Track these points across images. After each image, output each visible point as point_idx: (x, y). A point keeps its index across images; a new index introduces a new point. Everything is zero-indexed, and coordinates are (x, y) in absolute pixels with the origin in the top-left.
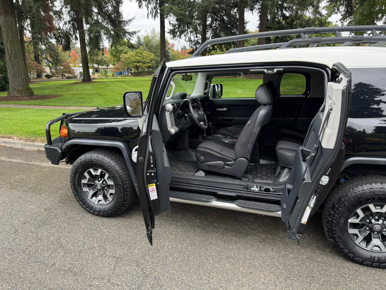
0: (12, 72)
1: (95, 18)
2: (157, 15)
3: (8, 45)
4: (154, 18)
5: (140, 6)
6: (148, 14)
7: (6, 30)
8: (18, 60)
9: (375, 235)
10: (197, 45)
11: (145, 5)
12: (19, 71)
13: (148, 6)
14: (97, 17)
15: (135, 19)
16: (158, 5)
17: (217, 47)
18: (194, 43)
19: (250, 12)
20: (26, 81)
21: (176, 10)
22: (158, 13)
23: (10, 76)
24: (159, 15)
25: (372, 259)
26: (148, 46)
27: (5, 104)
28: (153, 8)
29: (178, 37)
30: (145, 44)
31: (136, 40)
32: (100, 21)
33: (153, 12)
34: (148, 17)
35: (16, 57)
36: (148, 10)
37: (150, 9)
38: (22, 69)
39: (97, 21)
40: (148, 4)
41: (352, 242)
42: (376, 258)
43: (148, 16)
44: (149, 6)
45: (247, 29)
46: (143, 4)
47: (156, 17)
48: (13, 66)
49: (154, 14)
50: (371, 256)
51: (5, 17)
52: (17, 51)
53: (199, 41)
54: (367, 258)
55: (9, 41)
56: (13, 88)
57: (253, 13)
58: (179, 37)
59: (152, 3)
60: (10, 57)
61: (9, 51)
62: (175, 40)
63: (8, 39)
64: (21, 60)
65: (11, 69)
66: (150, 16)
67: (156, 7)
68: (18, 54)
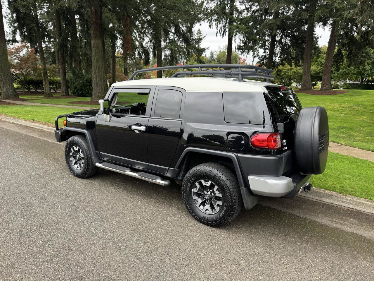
0: (96, 82)
1: (172, 38)
2: (225, 33)
3: (95, 62)
4: (222, 36)
5: (210, 26)
6: (217, 32)
7: (94, 51)
8: (100, 73)
9: (208, 202)
10: (265, 60)
11: (215, 25)
12: (100, 82)
13: (217, 26)
14: (174, 37)
15: (205, 37)
16: (227, 24)
17: (286, 62)
18: (262, 58)
19: (322, 27)
20: (105, 90)
21: (243, 28)
22: (226, 31)
23: (94, 85)
24: (227, 33)
25: (204, 218)
26: (220, 61)
27: (85, 107)
28: (222, 27)
29: (245, 53)
30: (217, 60)
31: (209, 56)
32: (176, 39)
33: (221, 31)
34: (217, 36)
35: (99, 71)
36: (217, 29)
37: (219, 28)
38: (103, 80)
39: (174, 40)
40: (217, 24)
41: (195, 205)
42: (206, 218)
43: (217, 34)
44: (219, 25)
45: (318, 44)
46: (213, 24)
47: (224, 35)
48: (96, 78)
49: (222, 32)
50: (204, 216)
51: (95, 40)
52: (100, 66)
53: (267, 56)
54: (201, 217)
55: (96, 58)
56: (95, 95)
57: (324, 28)
58: (247, 53)
59: (221, 23)
60: (95, 70)
61: (95, 66)
62: (243, 55)
63: (95, 56)
64: (102, 73)
65: (95, 80)
66: (219, 34)
67: (225, 26)
68: (101, 68)
